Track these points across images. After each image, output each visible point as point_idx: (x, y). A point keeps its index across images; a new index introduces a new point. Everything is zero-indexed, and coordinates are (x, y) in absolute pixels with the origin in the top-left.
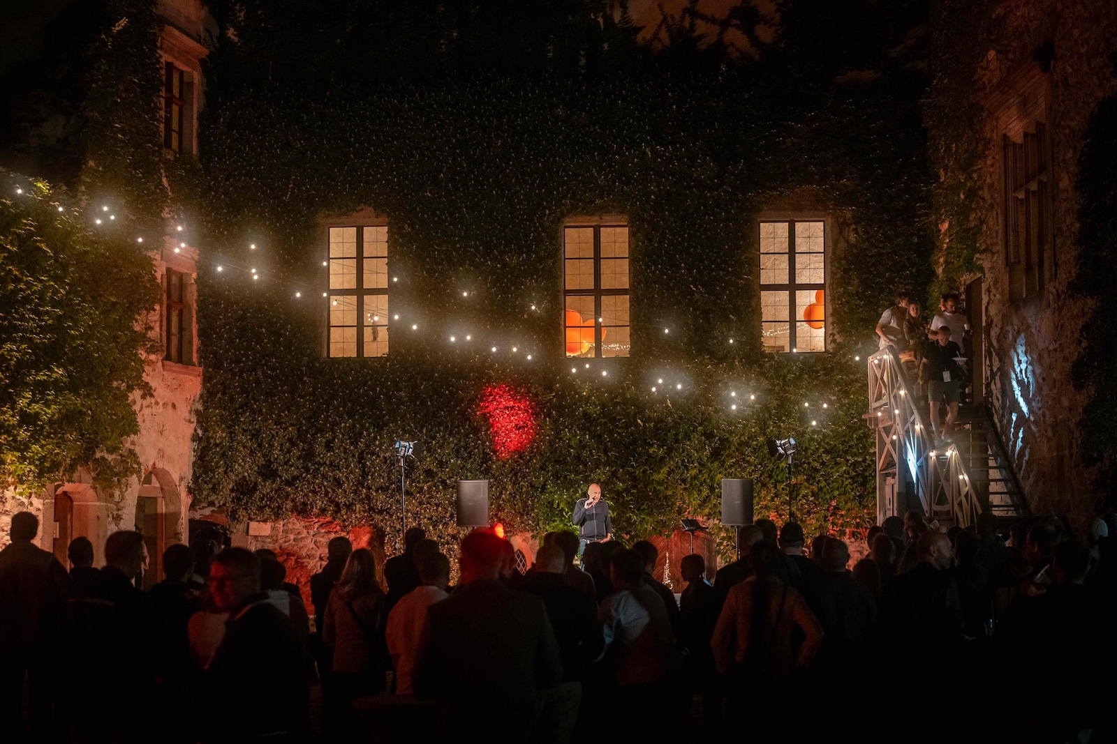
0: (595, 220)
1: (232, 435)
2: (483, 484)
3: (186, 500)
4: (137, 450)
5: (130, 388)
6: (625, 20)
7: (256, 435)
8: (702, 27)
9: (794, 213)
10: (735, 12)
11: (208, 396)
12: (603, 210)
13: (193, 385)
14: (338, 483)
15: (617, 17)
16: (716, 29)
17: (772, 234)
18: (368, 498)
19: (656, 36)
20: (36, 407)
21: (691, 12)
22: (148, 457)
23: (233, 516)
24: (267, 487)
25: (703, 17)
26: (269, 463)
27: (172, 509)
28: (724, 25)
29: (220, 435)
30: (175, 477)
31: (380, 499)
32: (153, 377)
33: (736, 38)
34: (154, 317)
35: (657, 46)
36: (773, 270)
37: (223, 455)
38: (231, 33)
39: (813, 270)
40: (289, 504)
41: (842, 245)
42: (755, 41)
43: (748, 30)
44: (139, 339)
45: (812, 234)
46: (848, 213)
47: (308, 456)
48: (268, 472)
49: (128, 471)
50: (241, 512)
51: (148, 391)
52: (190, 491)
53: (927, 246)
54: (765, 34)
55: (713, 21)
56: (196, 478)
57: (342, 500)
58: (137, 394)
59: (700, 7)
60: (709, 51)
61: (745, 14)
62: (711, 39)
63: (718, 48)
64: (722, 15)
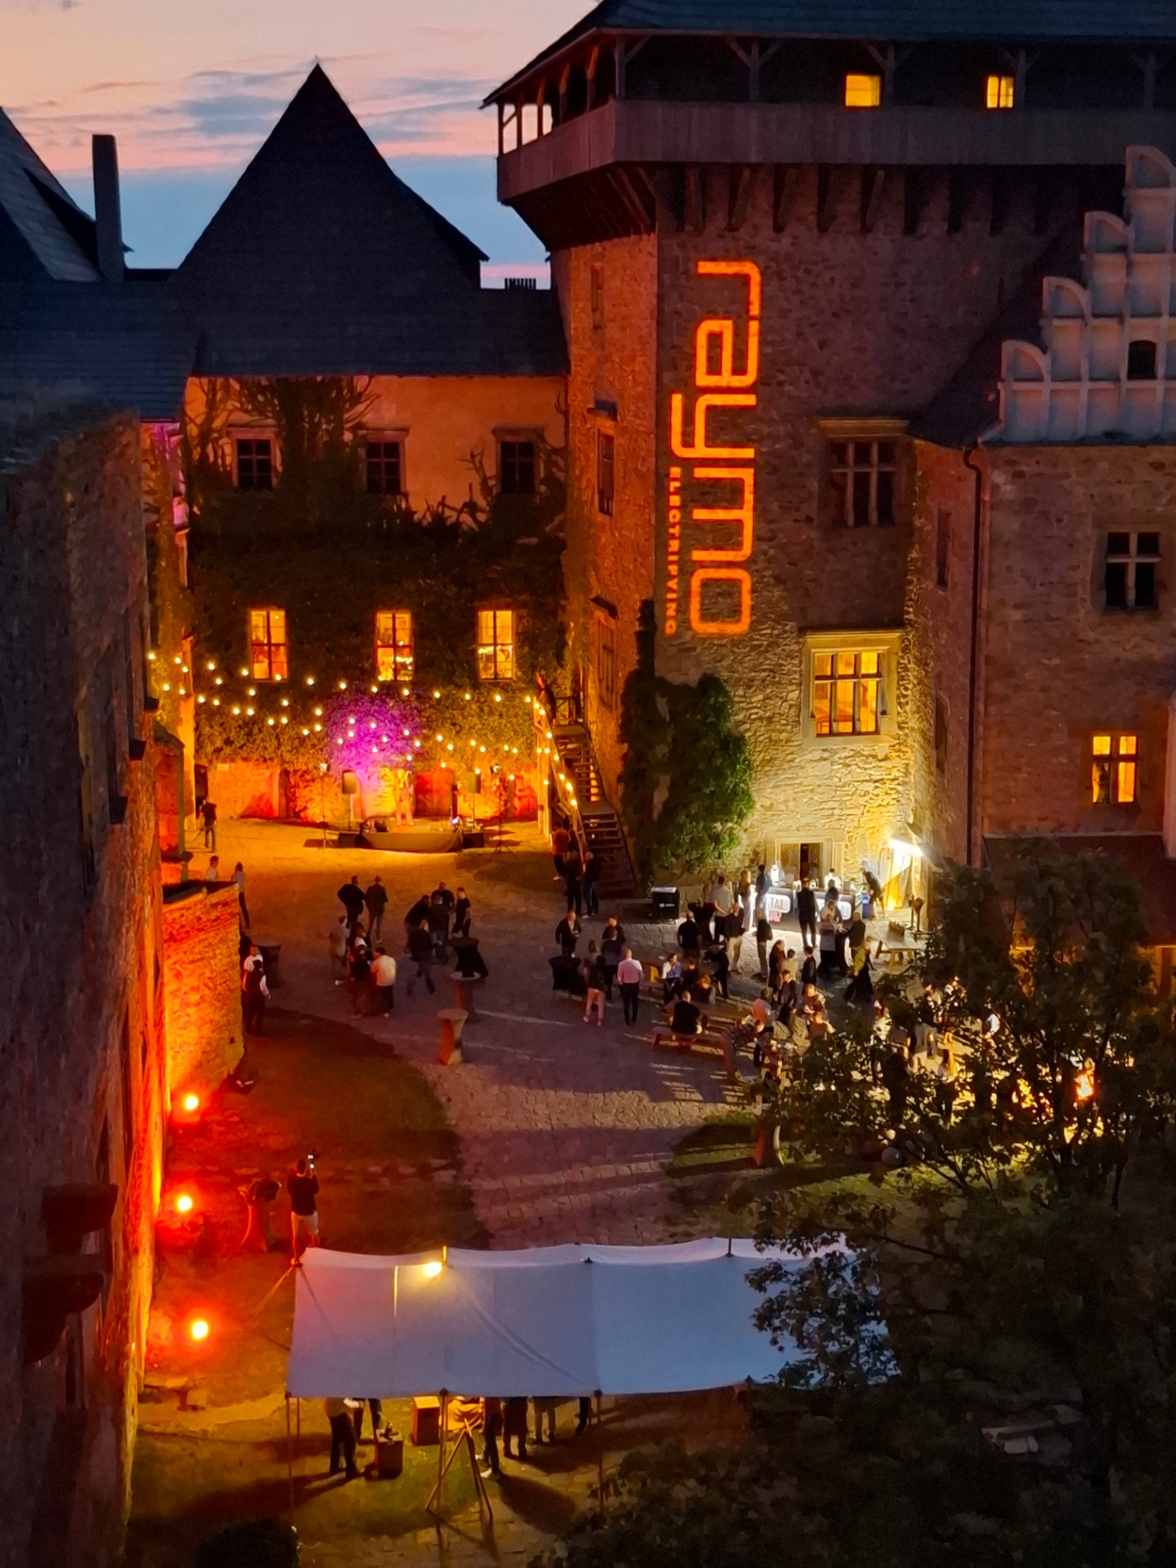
0: (392, 609)
1: (210, 727)
6: (408, 508)
7: (222, 725)
8: (448, 512)
9: (496, 606)
10: (465, 505)
12: (399, 605)
14: (265, 748)
15: (404, 505)
16: (454, 515)
17: (486, 617)
18: (281, 756)
19: (424, 517)
21: (442, 503)
23: (211, 762)
24: (228, 750)
25: (449, 507)
26: (229, 738)
28: (460, 512)
31: (287, 756)
33: (466, 518)
35: (425, 523)
36: (485, 635)
37: (208, 737)
38: (195, 509)
39: (507, 638)
40: (239, 757)
41: (521, 627)
42: (475, 520)
43: (473, 515)
45: (506, 617)
46: (523, 612)
47: (249, 734)
48: (228, 742)
53: (562, 630)
54: (482, 517)
55: (453, 509)
57: (267, 757)
59: (447, 502)
60: (453, 525)
61: (471, 507)
62: (454, 519)
63: (457, 524)
64: (459, 506)
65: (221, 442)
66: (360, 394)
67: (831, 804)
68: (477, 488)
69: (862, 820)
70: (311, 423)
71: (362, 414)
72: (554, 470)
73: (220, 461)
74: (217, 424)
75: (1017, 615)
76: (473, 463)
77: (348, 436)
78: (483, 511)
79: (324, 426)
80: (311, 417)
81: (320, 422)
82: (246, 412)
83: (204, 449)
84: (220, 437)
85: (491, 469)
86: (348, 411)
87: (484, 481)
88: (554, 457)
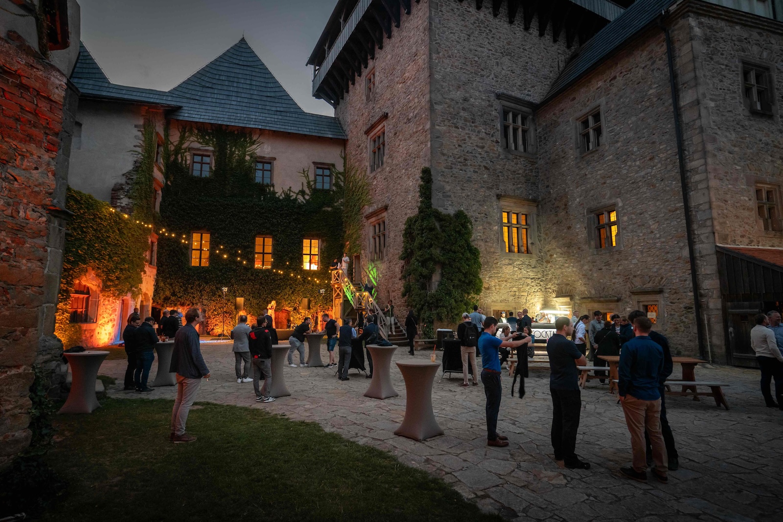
0: (264, 236)
1: (165, 285)
2: (242, 299)
3: (151, 301)
4: (142, 288)
5: (141, 271)
6: (274, 190)
7: (171, 285)
8: (292, 194)
9: (311, 237)
10: (300, 191)
11: (158, 274)
12: (267, 234)
13: (155, 271)
15: (272, 189)
16: (295, 195)
17: (306, 242)
18: (202, 302)
19: (281, 195)
20: (121, 275)
21: (290, 190)
22: (144, 290)
23: (162, 306)
25: (292, 192)
26: (174, 292)
27: (147, 304)
28: (298, 194)
29: (162, 284)
30: (149, 295)
31: (205, 302)
32: (147, 269)
33: (300, 199)
34: (148, 253)
35: (281, 198)
36: (306, 250)
37: (162, 290)
38: (169, 183)
39: (316, 251)
40: (179, 303)
42: (304, 198)
43: (303, 196)
44: (144, 259)
45: (315, 242)
46: (323, 239)
49: (139, 294)
50: (165, 305)
51: (145, 273)
52: (153, 299)
54: (307, 197)
55: (295, 193)
56: (154, 296)
58: (142, 273)
59: (292, 189)
60: (294, 200)
61: (302, 192)
62: (294, 197)
63: (296, 199)
64: (297, 192)
65: (185, 154)
66: (255, 141)
67: (515, 289)
68: (305, 184)
69: (528, 298)
70: (231, 150)
71: (255, 149)
72: (339, 180)
73: (184, 162)
74: (185, 146)
75: (712, 104)
76: (304, 173)
77: (248, 158)
78: (308, 195)
79: (237, 152)
80: (231, 148)
81: (235, 151)
82: (200, 143)
83: (176, 155)
84: (186, 152)
85: (312, 178)
86: (249, 147)
87: (308, 183)
88: (339, 176)
